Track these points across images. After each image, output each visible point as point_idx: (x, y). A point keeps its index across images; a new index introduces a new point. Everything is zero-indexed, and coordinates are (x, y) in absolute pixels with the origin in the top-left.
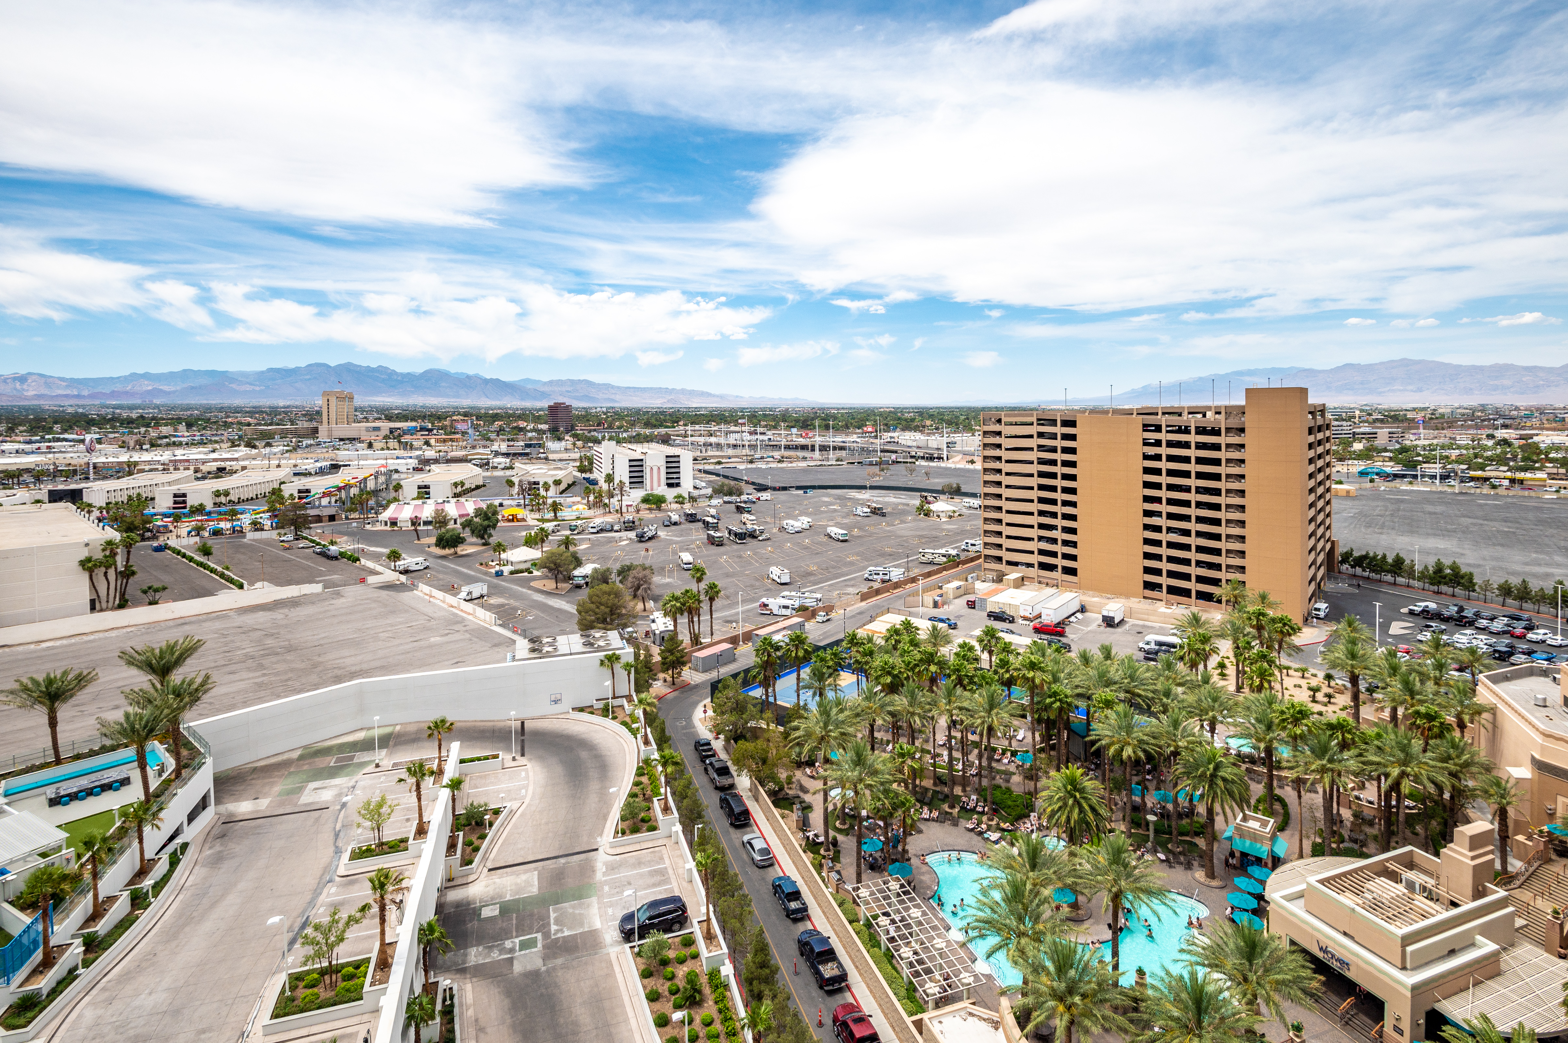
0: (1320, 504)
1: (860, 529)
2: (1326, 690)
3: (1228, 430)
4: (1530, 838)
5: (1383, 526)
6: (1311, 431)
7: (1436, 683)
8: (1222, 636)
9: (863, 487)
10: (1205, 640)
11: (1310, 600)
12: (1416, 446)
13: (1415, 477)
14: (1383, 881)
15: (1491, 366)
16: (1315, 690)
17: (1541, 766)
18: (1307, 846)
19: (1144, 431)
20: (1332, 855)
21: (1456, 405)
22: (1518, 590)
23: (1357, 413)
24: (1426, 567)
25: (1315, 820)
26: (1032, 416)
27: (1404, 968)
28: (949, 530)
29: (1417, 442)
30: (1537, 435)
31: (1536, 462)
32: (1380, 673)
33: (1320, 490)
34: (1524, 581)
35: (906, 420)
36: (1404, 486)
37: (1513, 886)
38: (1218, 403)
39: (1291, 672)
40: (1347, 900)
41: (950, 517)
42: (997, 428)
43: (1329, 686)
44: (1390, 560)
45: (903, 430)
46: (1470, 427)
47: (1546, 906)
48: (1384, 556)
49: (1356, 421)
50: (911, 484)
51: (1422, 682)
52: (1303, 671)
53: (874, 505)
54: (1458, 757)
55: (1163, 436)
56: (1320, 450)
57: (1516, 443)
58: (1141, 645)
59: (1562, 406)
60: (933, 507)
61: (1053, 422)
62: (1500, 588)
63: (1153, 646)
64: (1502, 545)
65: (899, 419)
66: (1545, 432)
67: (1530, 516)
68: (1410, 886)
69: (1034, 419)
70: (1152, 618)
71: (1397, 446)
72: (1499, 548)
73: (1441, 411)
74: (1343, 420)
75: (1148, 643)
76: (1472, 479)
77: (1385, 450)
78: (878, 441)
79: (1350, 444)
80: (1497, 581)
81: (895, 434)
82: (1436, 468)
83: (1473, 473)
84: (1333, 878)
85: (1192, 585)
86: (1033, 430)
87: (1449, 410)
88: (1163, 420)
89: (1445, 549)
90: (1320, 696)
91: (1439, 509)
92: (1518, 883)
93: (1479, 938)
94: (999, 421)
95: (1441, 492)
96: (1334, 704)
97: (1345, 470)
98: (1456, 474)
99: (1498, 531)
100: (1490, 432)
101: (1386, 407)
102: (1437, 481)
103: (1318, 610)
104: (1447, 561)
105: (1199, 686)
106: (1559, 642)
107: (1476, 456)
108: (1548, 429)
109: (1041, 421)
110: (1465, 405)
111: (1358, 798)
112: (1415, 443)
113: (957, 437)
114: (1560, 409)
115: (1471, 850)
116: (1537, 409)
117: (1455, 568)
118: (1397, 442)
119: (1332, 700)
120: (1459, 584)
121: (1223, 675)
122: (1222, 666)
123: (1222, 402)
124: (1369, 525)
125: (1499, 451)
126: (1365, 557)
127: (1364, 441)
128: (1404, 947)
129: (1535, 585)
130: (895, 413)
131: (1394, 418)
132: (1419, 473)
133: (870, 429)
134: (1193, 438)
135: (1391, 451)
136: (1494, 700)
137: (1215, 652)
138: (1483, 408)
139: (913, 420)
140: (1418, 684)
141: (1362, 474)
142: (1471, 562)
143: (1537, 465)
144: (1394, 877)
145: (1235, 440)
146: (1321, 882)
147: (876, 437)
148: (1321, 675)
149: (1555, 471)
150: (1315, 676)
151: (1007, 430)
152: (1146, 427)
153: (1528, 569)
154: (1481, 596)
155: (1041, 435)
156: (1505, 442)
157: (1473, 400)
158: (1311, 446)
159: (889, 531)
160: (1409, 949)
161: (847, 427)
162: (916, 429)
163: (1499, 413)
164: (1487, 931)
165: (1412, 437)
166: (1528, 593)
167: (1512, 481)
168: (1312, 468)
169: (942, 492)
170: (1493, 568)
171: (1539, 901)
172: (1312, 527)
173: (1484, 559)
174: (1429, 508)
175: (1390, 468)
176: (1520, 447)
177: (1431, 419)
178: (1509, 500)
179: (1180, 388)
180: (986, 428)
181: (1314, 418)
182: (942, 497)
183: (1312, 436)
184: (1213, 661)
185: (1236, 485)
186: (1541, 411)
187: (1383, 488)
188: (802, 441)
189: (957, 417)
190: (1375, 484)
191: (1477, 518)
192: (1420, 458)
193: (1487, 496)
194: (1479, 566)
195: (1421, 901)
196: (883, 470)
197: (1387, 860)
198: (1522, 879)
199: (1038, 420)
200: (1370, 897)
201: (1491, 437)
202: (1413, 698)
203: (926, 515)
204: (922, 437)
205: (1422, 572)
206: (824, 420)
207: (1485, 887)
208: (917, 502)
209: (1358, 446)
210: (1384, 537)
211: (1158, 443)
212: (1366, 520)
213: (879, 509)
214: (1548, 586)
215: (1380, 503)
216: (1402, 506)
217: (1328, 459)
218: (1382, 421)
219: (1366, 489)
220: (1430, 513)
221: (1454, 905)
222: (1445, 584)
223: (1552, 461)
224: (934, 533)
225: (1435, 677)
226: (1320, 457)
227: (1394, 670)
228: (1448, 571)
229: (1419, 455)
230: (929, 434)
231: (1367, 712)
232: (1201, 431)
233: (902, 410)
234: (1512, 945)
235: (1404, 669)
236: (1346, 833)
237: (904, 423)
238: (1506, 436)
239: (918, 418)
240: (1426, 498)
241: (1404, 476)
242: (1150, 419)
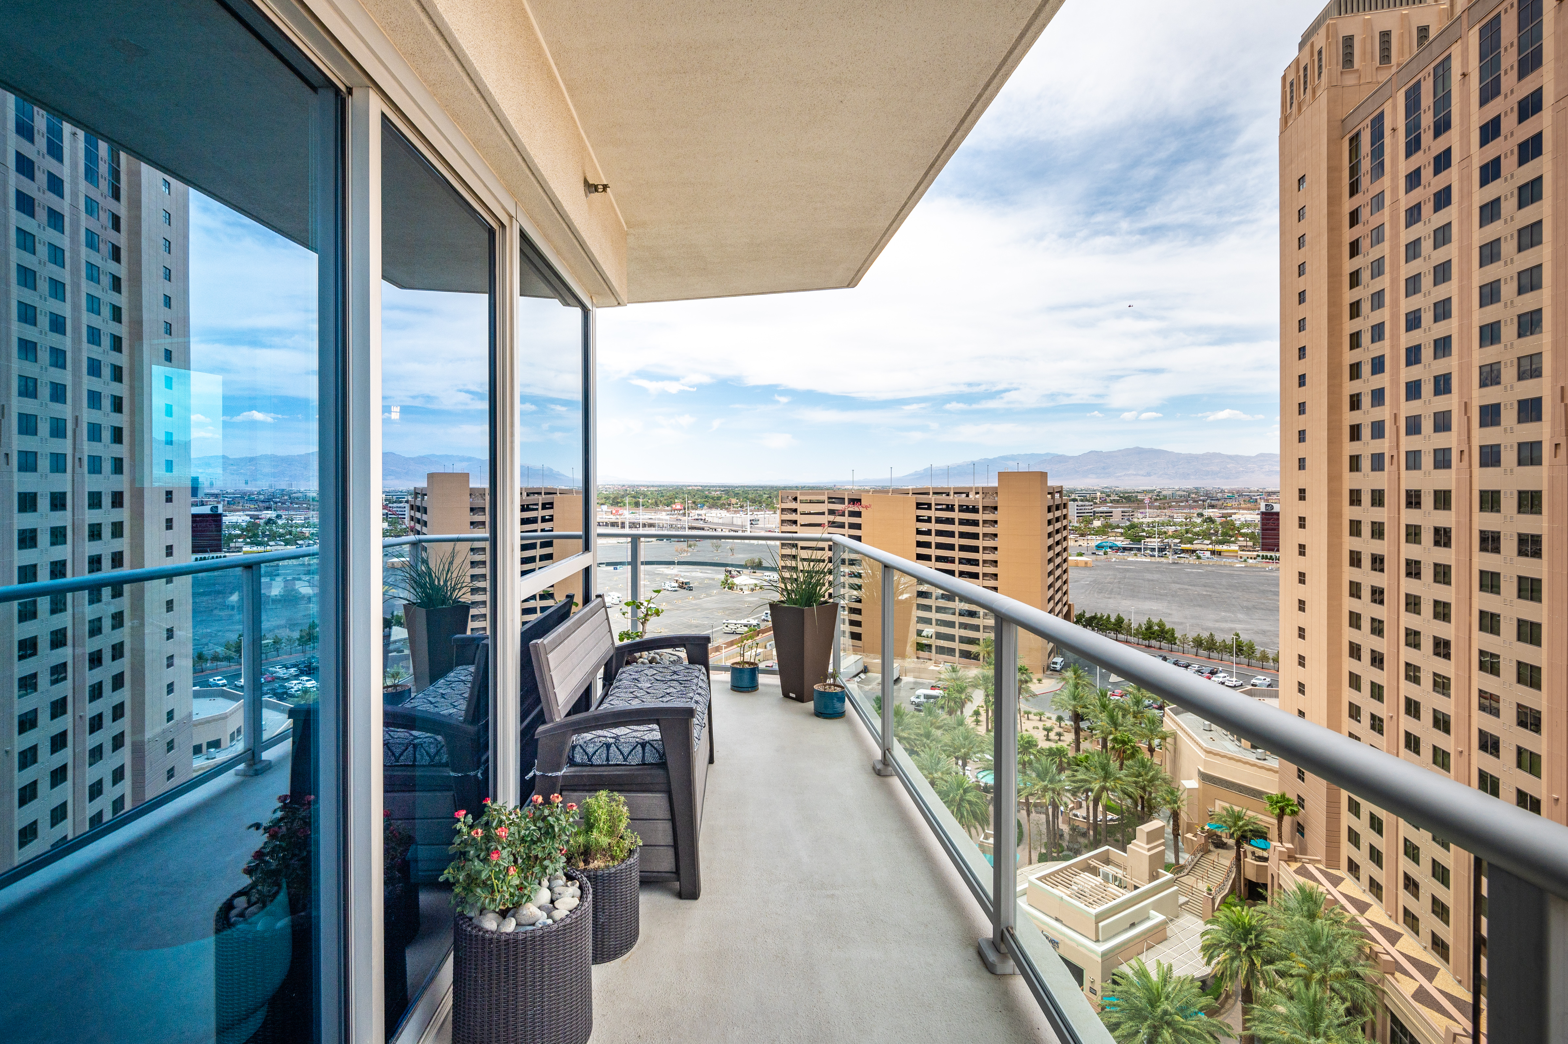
0: (1058, 572)
1: (667, 602)
2: (1057, 729)
3: (985, 508)
4: (1195, 835)
5: (1111, 592)
6: (1049, 510)
7: (1135, 717)
8: (975, 686)
9: (672, 563)
10: (961, 690)
11: (1049, 656)
12: (1142, 523)
13: (1139, 549)
14: (1086, 875)
15: (1203, 455)
16: (1048, 730)
17: (1205, 778)
18: (1035, 856)
19: (918, 508)
20: (1053, 860)
21: (1177, 488)
22: (1207, 642)
23: (1099, 494)
24: (1140, 625)
25: (1040, 834)
26: (824, 494)
27: (1097, 941)
28: (750, 602)
29: (1144, 520)
30: (1235, 514)
31: (1232, 537)
32: (1094, 711)
33: (1058, 560)
34: (1211, 634)
35: (713, 498)
36: (1130, 557)
37: (1183, 874)
38: (977, 485)
39: (1031, 716)
40: (1059, 892)
41: (752, 590)
42: (793, 505)
43: (1060, 727)
44: (1113, 620)
45: (710, 508)
46: (1184, 507)
47: (1203, 886)
48: (1109, 617)
49: (1098, 501)
50: (716, 560)
51: (1124, 716)
52: (1041, 714)
53: (682, 580)
54: (1146, 774)
55: (933, 513)
56: (1058, 525)
57: (1219, 520)
58: (913, 699)
59: (1256, 489)
60: (737, 581)
61: (841, 500)
62: (1194, 641)
63: (922, 699)
64: (1200, 606)
65: (706, 497)
66: (1241, 511)
67: (1224, 582)
68: (1106, 877)
69: (825, 498)
70: (923, 675)
71: (1128, 523)
72: (1198, 609)
73: (1164, 493)
74: (1087, 500)
75: (918, 697)
76: (1183, 551)
77: (1118, 527)
78: (686, 518)
79: (1090, 522)
80: (1192, 635)
81: (702, 512)
82: (1155, 542)
83: (1183, 546)
84: (1049, 875)
85: (956, 645)
86: (825, 507)
87: (1170, 493)
88: (932, 499)
89: (1157, 610)
90: (1052, 735)
91: (1156, 576)
92: (1186, 871)
93: (1152, 912)
94: (795, 499)
95: (1159, 563)
96: (1063, 741)
97: (1086, 544)
98: (1170, 547)
99: (1199, 595)
100: (1200, 511)
101: (1121, 489)
102: (1156, 553)
103: (1056, 663)
104: (1155, 620)
105: (954, 728)
106: (1234, 683)
107: (1187, 532)
108: (1244, 509)
109: (832, 500)
110: (1183, 487)
111: (1076, 816)
112: (1141, 520)
113: (760, 515)
114: (1254, 492)
115: (1148, 843)
116: (1238, 492)
117: (1161, 625)
118: (1128, 520)
119: (1062, 738)
120: (1164, 638)
121: (977, 722)
122: (977, 713)
123: (981, 483)
124: (1100, 591)
125: (1205, 526)
126: (1094, 618)
127: (1102, 519)
128: (1097, 923)
129: (1219, 638)
130: (702, 491)
131: (1129, 499)
132: (1142, 546)
133: (678, 507)
134: (956, 515)
135: (1122, 528)
136: (1174, 727)
137: (969, 700)
138: (1197, 491)
139: (719, 498)
140: (1120, 717)
141: (1099, 547)
142: (1176, 620)
143: (1233, 539)
144: (1094, 871)
145: (990, 517)
146: (1039, 879)
147: (684, 514)
148: (1054, 717)
149: (1244, 544)
150: (1050, 718)
151: (801, 507)
152: (919, 506)
153: (1217, 625)
154: (1181, 648)
155: (832, 512)
156: (1210, 520)
157: (1189, 484)
158: (1050, 522)
159: (696, 605)
160: (1101, 924)
161: (656, 504)
162: (722, 507)
163: (1208, 495)
164: (1157, 906)
165: (1140, 516)
166: (1214, 644)
167: (1213, 552)
168: (1051, 541)
169: (745, 567)
170: (1192, 625)
171: (1200, 883)
172: (1051, 591)
173: (1186, 618)
174: (1148, 576)
175: (1121, 542)
176: (1221, 524)
177: (1156, 500)
178: (1209, 569)
179: (948, 472)
180: (785, 506)
181: (1053, 498)
182: (745, 571)
183: (1051, 514)
184: (969, 709)
185: (990, 557)
186: (1240, 494)
187: (1114, 560)
188: (613, 519)
189: (760, 496)
190: (1108, 556)
191: (1183, 584)
192: (1144, 534)
193: (1193, 566)
194: (1181, 623)
195: (1113, 888)
196: (690, 546)
197: (1089, 858)
198: (1190, 867)
199: (829, 498)
200: (1076, 888)
201: (1200, 515)
202: (1116, 729)
203: (730, 588)
204: (728, 515)
205: (1137, 630)
206: (634, 497)
207: (1158, 873)
208: (722, 577)
209: (1097, 523)
210: (1111, 601)
211: (929, 520)
212: (1099, 587)
213: (686, 583)
214: (1229, 638)
215: (1111, 573)
216: (1128, 575)
217: (1065, 533)
218: (1117, 501)
219: (1101, 561)
220: (1149, 580)
221: (1136, 888)
222: (1155, 639)
223: (1243, 535)
224: (738, 605)
225: (1134, 711)
226: (1058, 531)
227: (1104, 707)
228: (1156, 628)
229: (1144, 531)
230: (735, 512)
231: (1085, 745)
232: (962, 509)
233: (709, 488)
234: (1177, 917)
235: (1112, 706)
236: (1065, 844)
237: (711, 501)
238: (1212, 514)
239: (724, 497)
240: (1146, 567)
241: (1131, 549)
242: (923, 499)
